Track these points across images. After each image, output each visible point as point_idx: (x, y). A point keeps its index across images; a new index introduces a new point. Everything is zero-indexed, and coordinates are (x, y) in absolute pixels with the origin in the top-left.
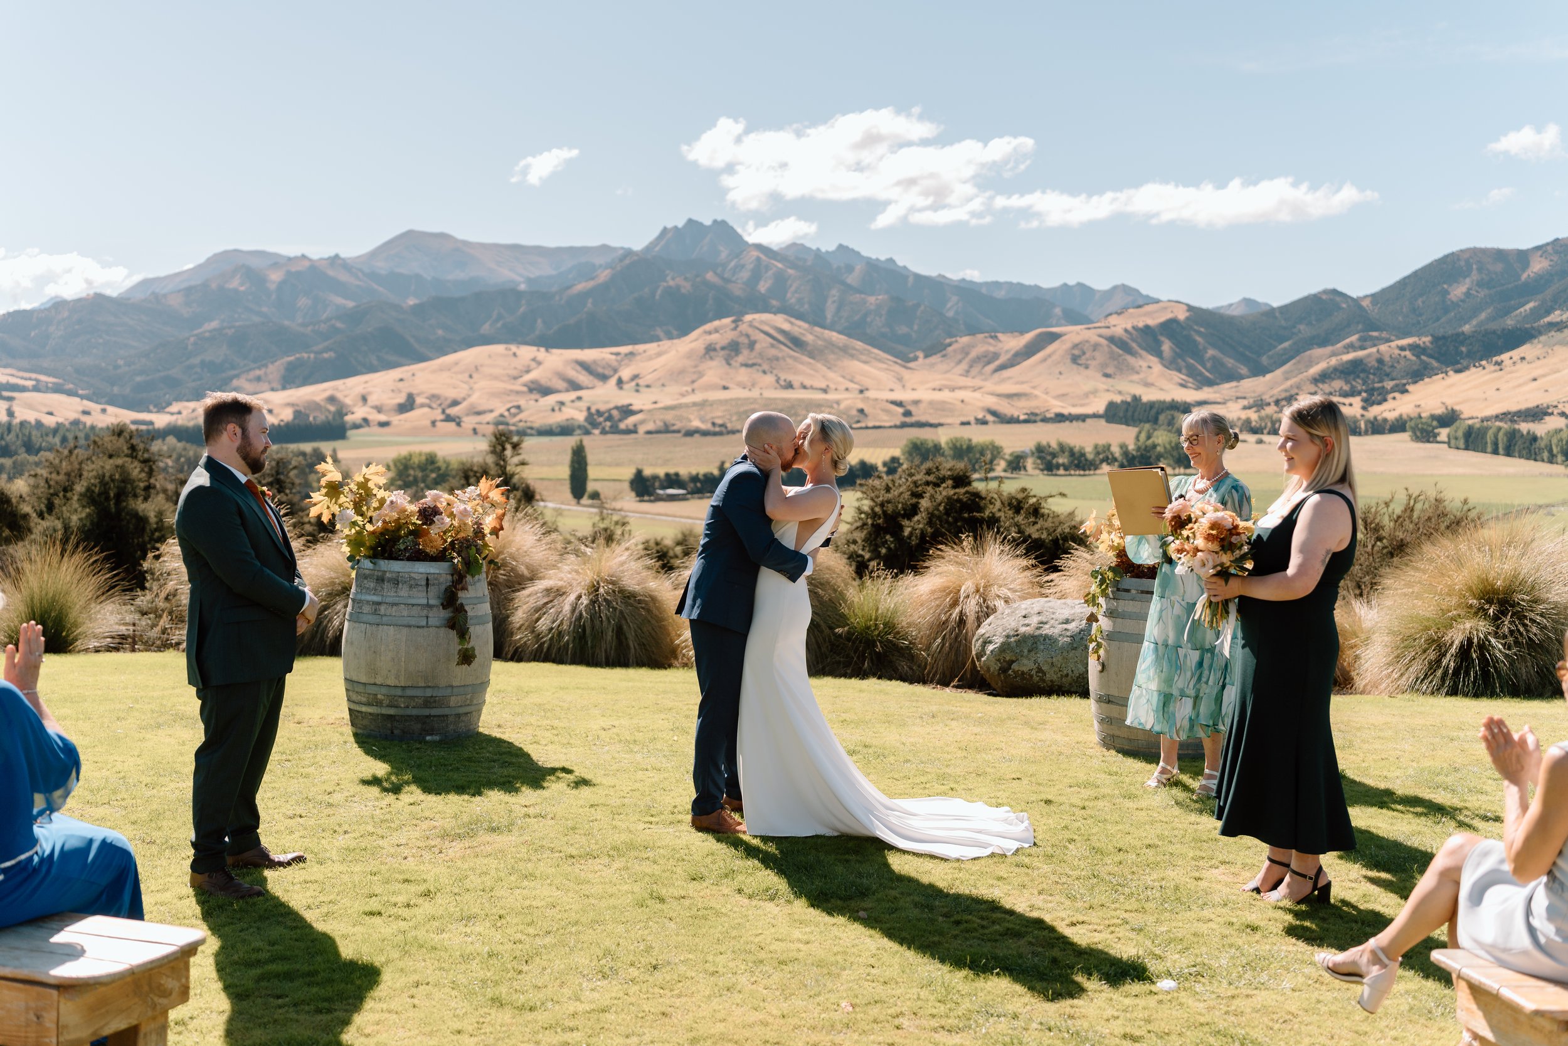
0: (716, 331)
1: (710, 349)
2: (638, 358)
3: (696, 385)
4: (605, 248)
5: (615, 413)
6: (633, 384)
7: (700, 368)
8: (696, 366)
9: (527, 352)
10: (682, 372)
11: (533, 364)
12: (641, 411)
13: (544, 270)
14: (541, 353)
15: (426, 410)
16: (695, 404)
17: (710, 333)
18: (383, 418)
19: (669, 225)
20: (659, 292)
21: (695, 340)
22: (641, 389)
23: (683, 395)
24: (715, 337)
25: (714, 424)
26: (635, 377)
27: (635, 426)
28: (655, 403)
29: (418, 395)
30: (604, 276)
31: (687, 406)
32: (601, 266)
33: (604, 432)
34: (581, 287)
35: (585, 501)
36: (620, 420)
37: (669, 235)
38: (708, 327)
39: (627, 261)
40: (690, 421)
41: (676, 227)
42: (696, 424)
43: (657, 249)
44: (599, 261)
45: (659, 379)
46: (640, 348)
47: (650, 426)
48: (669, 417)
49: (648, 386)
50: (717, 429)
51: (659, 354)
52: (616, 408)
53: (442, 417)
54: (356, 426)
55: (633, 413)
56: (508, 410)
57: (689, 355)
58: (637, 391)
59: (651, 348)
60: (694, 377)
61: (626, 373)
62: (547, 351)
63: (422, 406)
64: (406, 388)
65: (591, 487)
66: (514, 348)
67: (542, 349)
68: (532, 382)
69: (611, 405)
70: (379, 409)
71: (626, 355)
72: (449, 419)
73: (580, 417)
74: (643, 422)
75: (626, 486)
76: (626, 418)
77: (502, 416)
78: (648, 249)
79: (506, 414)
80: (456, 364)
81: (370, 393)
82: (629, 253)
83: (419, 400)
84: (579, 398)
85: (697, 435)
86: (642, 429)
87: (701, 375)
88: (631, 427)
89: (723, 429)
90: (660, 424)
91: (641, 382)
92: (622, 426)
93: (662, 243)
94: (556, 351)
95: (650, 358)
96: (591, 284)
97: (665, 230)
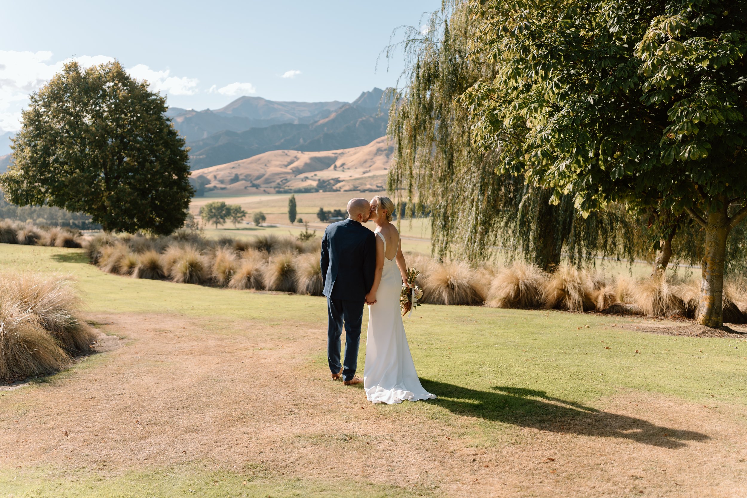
0: (383, 141)
1: (379, 151)
2: (345, 155)
3: (371, 168)
4: (336, 103)
5: (332, 182)
6: (341, 168)
7: (374, 160)
8: (372, 159)
9: (293, 153)
10: (365, 161)
11: (295, 159)
12: (343, 181)
13: (306, 114)
14: (299, 154)
15: (243, 182)
16: (369, 177)
17: (379, 143)
18: (223, 186)
19: (365, 91)
20: (358, 123)
21: (372, 147)
22: (345, 170)
23: (364, 173)
24: (382, 145)
25: (377, 186)
26: (343, 165)
27: (340, 188)
28: (351, 177)
29: (241, 174)
30: (333, 116)
31: (365, 178)
32: (333, 111)
33: (325, 191)
34: (322, 121)
35: (296, 223)
36: (334, 185)
37: (366, 96)
38: (379, 140)
39: (343, 109)
40: (366, 185)
41: (368, 92)
42: (368, 186)
43: (360, 102)
44: (332, 109)
45: (354, 165)
46: (347, 150)
47: (347, 188)
48: (357, 183)
49: (349, 169)
50: (378, 189)
51: (355, 153)
52: (333, 179)
53: (250, 185)
54: (211, 190)
55: (340, 181)
56: (282, 181)
57: (369, 154)
58: (343, 171)
59: (352, 150)
60: (371, 164)
61: (338, 163)
62: (302, 153)
63: (243, 180)
64: (235, 172)
65: (298, 217)
66: (286, 151)
67: (300, 152)
68: (294, 168)
69: (330, 178)
70: (222, 182)
71: (340, 154)
72: (254, 186)
73: (315, 184)
74: (344, 186)
75: (316, 216)
76: (336, 184)
77: (278, 184)
78: (355, 102)
79: (281, 183)
80: (259, 159)
81: (218, 174)
82: (345, 104)
83: (241, 177)
84: (316, 175)
85: (367, 192)
86: (342, 190)
87: (374, 163)
88: (338, 189)
89: (381, 189)
90: (352, 187)
91: (345, 167)
92: (334, 188)
93: (362, 99)
94: (307, 153)
95: (351, 155)
96: (326, 120)
97: (364, 94)
